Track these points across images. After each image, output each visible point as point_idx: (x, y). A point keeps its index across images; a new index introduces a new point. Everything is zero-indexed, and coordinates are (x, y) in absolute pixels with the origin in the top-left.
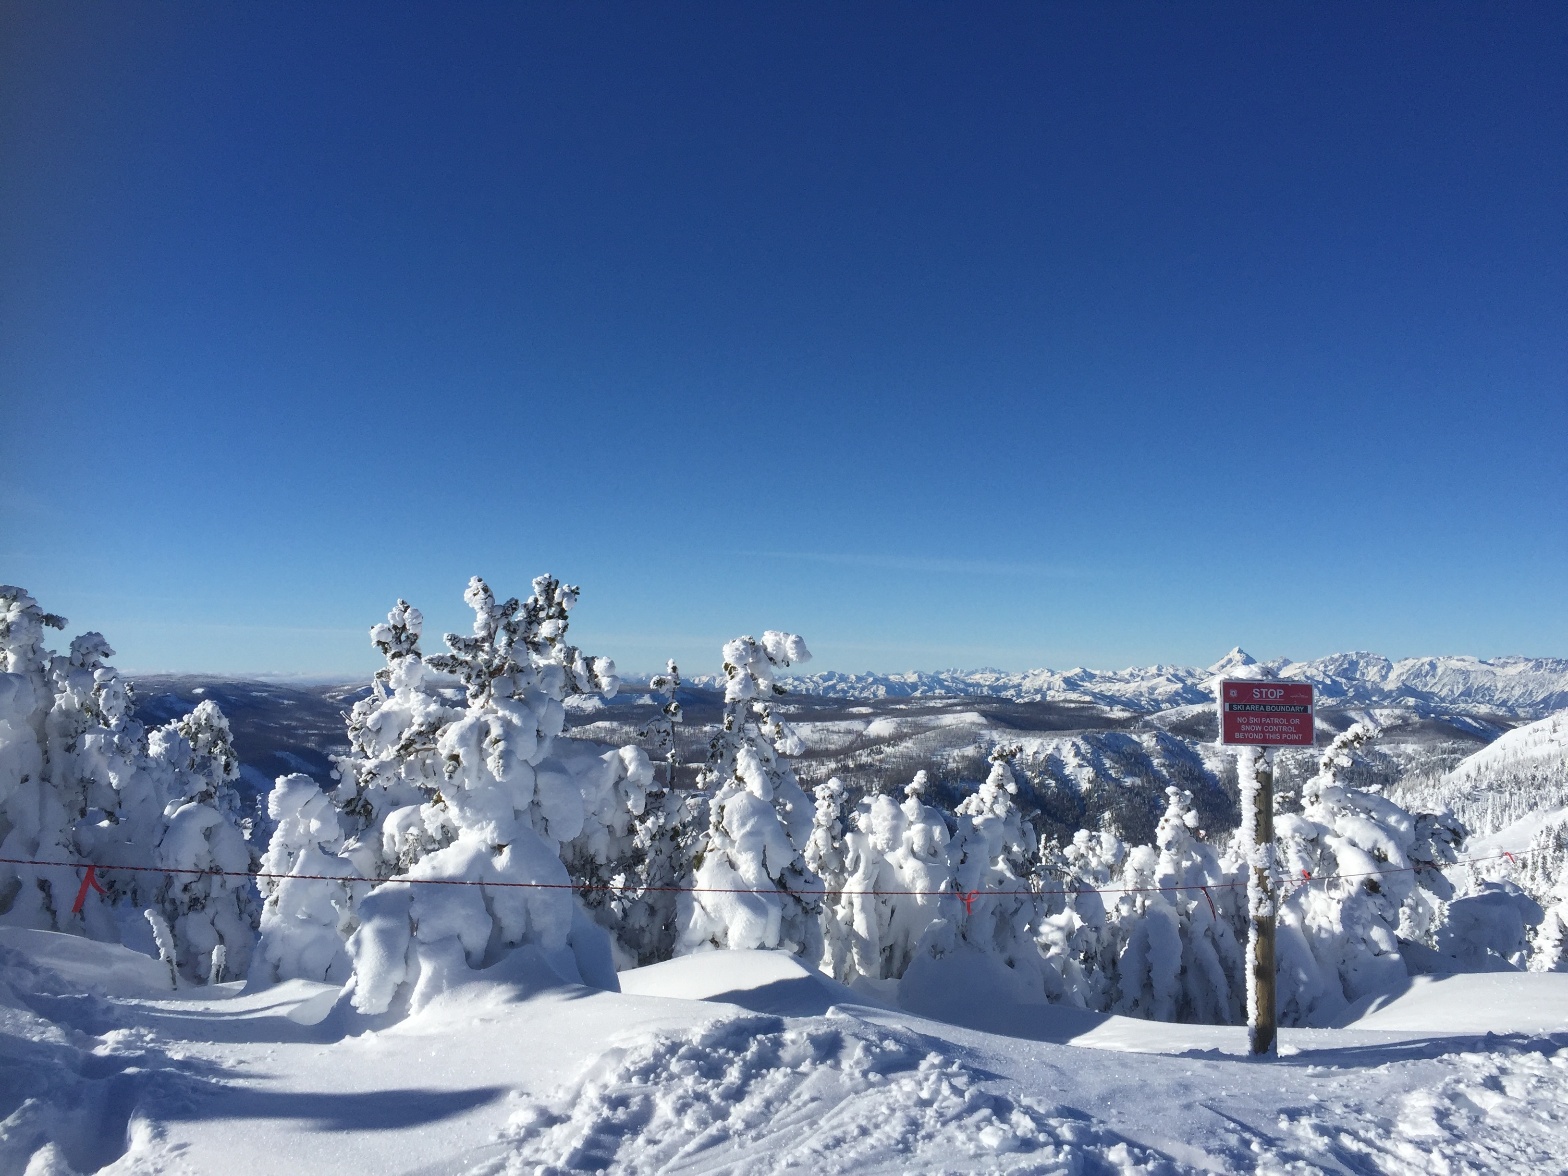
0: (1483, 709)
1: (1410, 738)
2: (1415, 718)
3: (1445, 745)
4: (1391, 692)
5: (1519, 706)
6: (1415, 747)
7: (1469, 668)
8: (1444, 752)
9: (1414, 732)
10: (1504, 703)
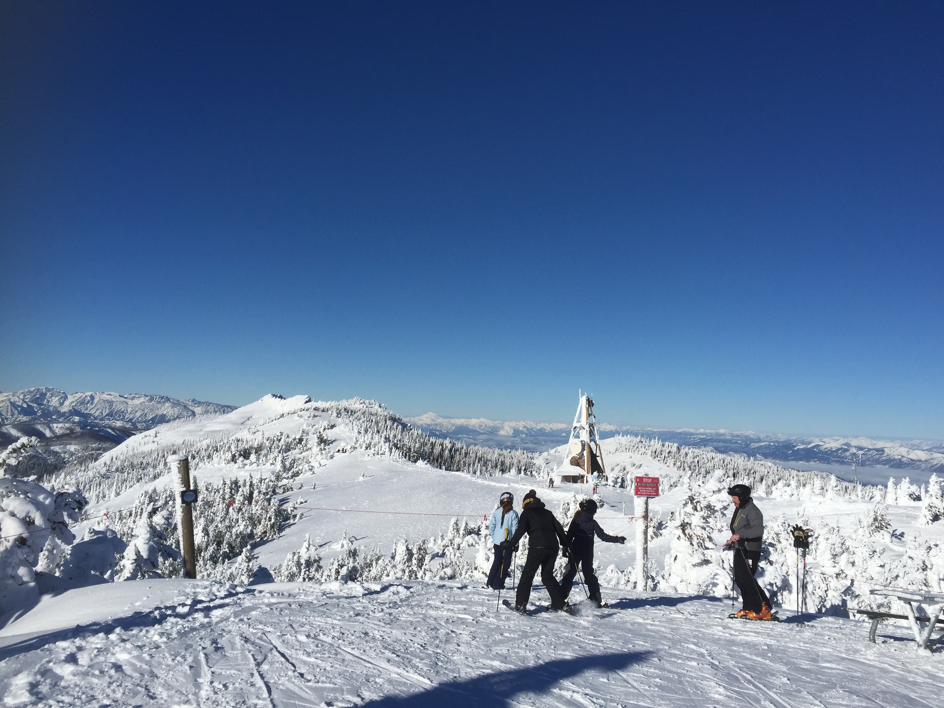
0: (119, 424)
1: (73, 442)
2: (78, 429)
3: (94, 445)
4: (65, 413)
5: (138, 422)
6: (76, 447)
7: (113, 399)
8: (93, 450)
9: (76, 438)
10: (130, 420)
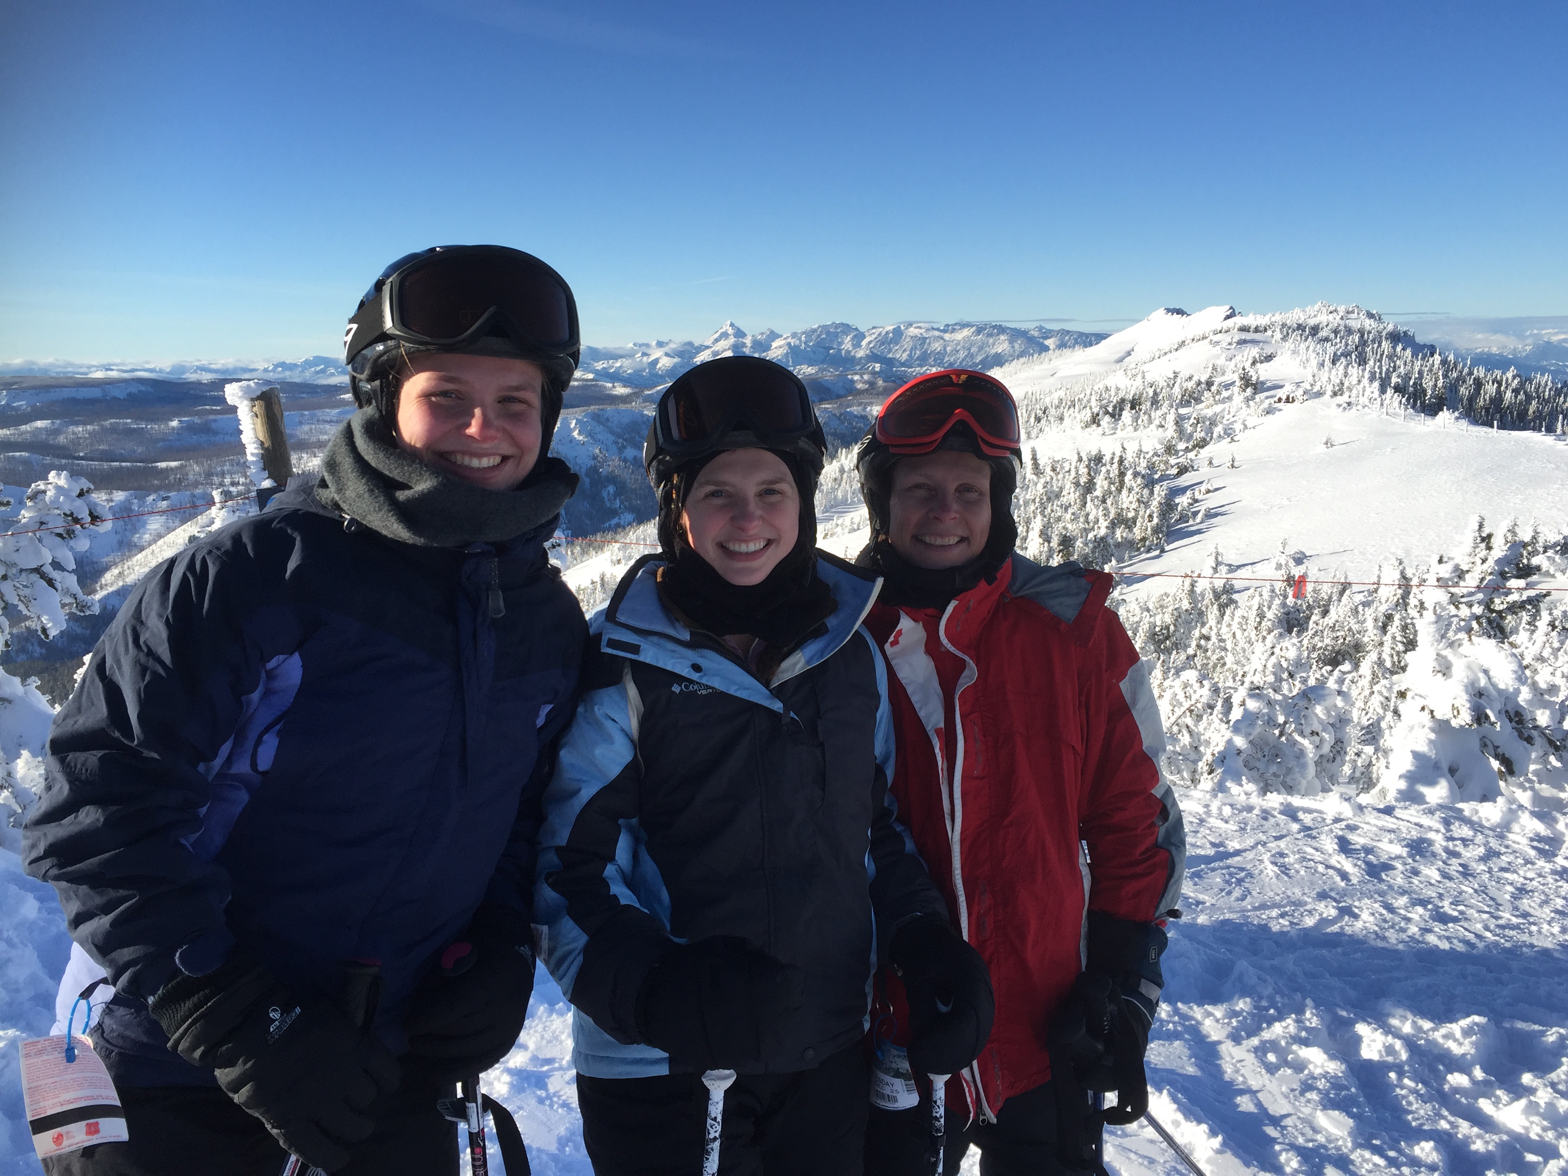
1: (875, 400)
2: (880, 382)
4: (861, 358)
7: (925, 335)
9: (878, 394)
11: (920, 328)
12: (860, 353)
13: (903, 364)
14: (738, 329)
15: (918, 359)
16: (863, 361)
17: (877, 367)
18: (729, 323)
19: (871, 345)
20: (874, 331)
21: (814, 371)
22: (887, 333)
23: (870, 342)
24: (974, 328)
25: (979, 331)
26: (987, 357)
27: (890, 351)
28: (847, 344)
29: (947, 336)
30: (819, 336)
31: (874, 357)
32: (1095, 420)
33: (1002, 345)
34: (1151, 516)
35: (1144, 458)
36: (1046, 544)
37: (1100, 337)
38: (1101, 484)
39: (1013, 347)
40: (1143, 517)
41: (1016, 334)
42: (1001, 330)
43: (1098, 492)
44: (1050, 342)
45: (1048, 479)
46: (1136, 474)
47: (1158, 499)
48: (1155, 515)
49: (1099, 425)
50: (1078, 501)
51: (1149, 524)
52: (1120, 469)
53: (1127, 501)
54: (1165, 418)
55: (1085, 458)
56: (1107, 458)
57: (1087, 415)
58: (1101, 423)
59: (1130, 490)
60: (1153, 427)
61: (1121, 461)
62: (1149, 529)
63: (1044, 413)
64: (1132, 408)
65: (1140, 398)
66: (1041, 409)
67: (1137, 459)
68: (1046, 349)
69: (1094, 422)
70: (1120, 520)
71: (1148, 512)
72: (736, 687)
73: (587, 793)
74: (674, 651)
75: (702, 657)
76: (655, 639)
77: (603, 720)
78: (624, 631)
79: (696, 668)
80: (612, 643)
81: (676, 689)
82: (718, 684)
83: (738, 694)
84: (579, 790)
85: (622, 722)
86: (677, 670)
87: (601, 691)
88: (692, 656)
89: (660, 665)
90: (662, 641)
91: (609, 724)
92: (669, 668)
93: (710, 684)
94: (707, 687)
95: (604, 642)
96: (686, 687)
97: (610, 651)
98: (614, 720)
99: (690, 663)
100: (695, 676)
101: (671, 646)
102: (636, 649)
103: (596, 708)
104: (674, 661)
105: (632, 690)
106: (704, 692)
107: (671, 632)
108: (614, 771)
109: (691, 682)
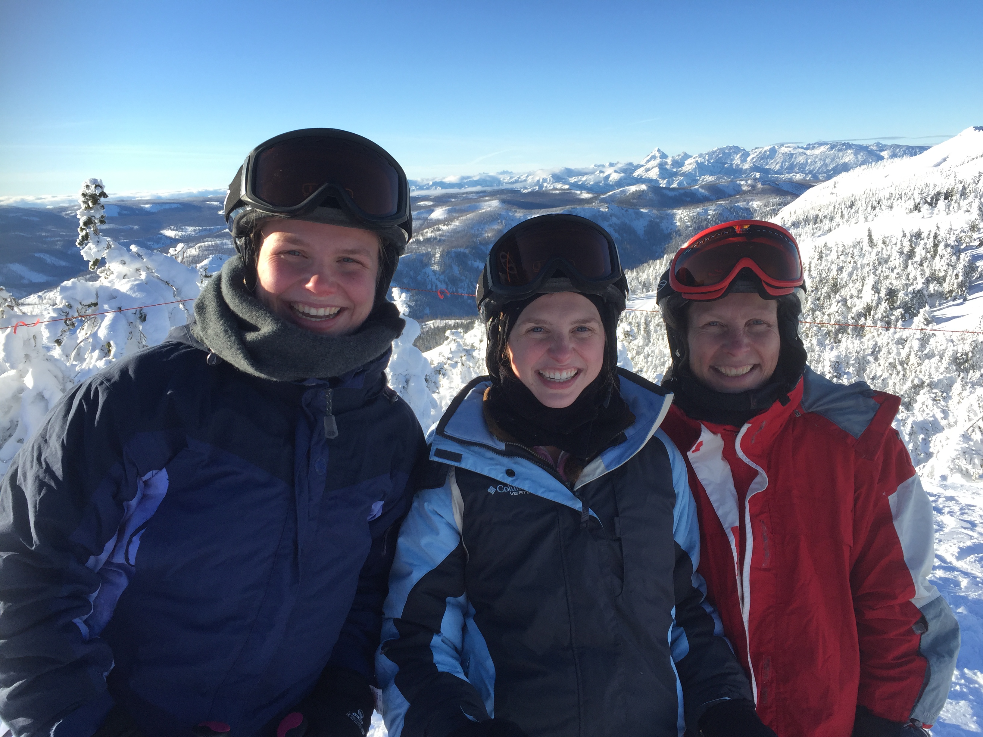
0: (798, 177)
1: (755, 198)
2: (759, 185)
3: (775, 200)
4: (746, 169)
6: (757, 203)
7: (793, 152)
8: (773, 205)
9: (757, 194)
10: (810, 172)
11: (789, 147)
12: (746, 166)
13: (776, 173)
14: (663, 153)
15: (786, 169)
16: (748, 171)
17: (758, 175)
18: (657, 149)
19: (754, 160)
20: (756, 150)
21: (713, 179)
22: (765, 151)
23: (753, 158)
24: (829, 146)
25: (832, 147)
26: (838, 165)
27: (767, 164)
28: (737, 160)
29: (808, 152)
30: (718, 155)
31: (755, 168)
32: (917, 208)
33: (848, 157)
34: (957, 275)
35: (954, 234)
36: (877, 295)
37: (923, 149)
38: (920, 252)
39: (857, 158)
40: (951, 276)
41: (859, 149)
42: (849, 146)
43: (917, 258)
44: (885, 154)
45: (880, 250)
46: (947, 246)
47: (963, 263)
48: (960, 274)
49: (919, 211)
50: (902, 265)
51: (956, 281)
52: (934, 242)
53: (940, 265)
54: (971, 205)
55: (908, 235)
56: (924, 235)
57: (911, 204)
58: (921, 209)
59: (942, 257)
60: (962, 211)
61: (936, 236)
62: (955, 284)
63: (879, 203)
64: (946, 198)
65: (952, 191)
66: (876, 201)
67: (948, 235)
68: (882, 158)
69: (916, 209)
70: (934, 278)
71: (955, 272)
72: (544, 489)
73: (417, 575)
74: (491, 459)
75: (516, 463)
76: (476, 449)
77: (430, 514)
78: (450, 442)
79: (510, 473)
80: (440, 453)
81: (492, 490)
82: (527, 487)
83: (545, 496)
84: (411, 572)
85: (448, 517)
86: (493, 475)
87: (430, 490)
88: (508, 462)
89: (478, 471)
90: (482, 450)
91: (435, 519)
92: (485, 473)
93: (521, 487)
94: (519, 490)
95: (432, 452)
96: (500, 488)
97: (436, 459)
98: (440, 515)
99: (505, 469)
100: (508, 480)
101: (490, 454)
102: (457, 457)
103: (426, 504)
104: (489, 468)
105: (456, 491)
106: (516, 494)
107: (490, 443)
108: (440, 558)
109: (505, 485)
